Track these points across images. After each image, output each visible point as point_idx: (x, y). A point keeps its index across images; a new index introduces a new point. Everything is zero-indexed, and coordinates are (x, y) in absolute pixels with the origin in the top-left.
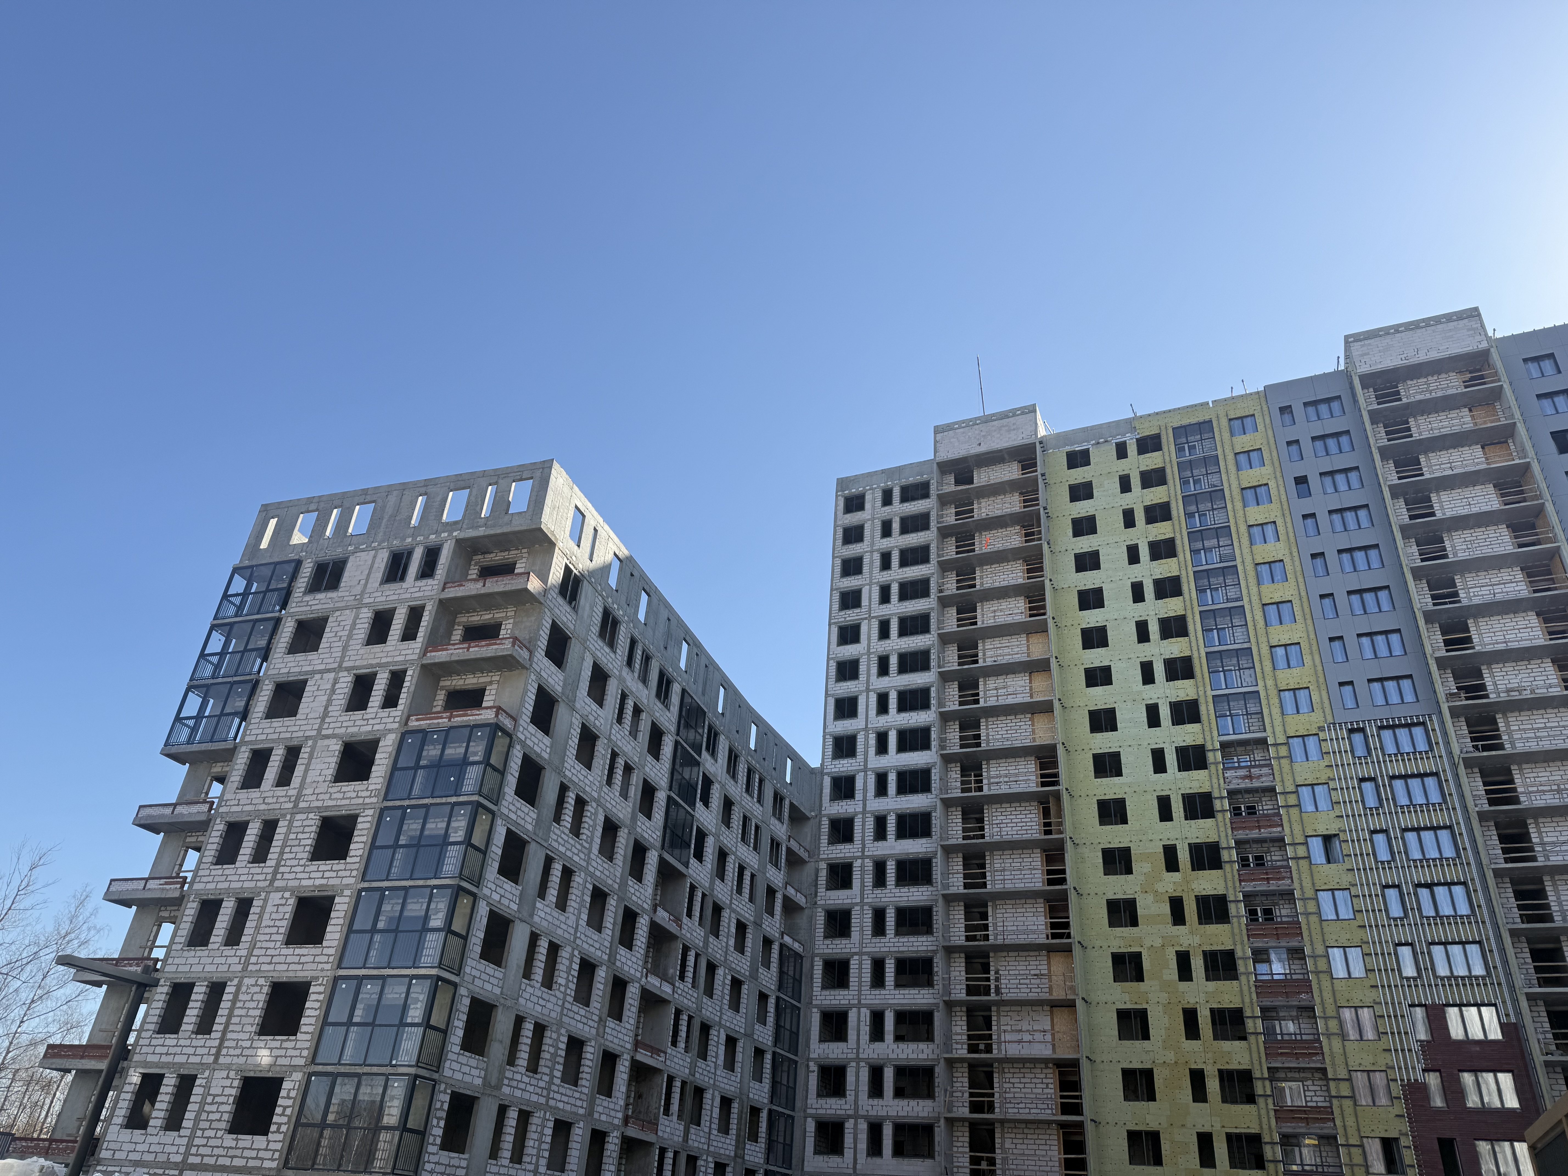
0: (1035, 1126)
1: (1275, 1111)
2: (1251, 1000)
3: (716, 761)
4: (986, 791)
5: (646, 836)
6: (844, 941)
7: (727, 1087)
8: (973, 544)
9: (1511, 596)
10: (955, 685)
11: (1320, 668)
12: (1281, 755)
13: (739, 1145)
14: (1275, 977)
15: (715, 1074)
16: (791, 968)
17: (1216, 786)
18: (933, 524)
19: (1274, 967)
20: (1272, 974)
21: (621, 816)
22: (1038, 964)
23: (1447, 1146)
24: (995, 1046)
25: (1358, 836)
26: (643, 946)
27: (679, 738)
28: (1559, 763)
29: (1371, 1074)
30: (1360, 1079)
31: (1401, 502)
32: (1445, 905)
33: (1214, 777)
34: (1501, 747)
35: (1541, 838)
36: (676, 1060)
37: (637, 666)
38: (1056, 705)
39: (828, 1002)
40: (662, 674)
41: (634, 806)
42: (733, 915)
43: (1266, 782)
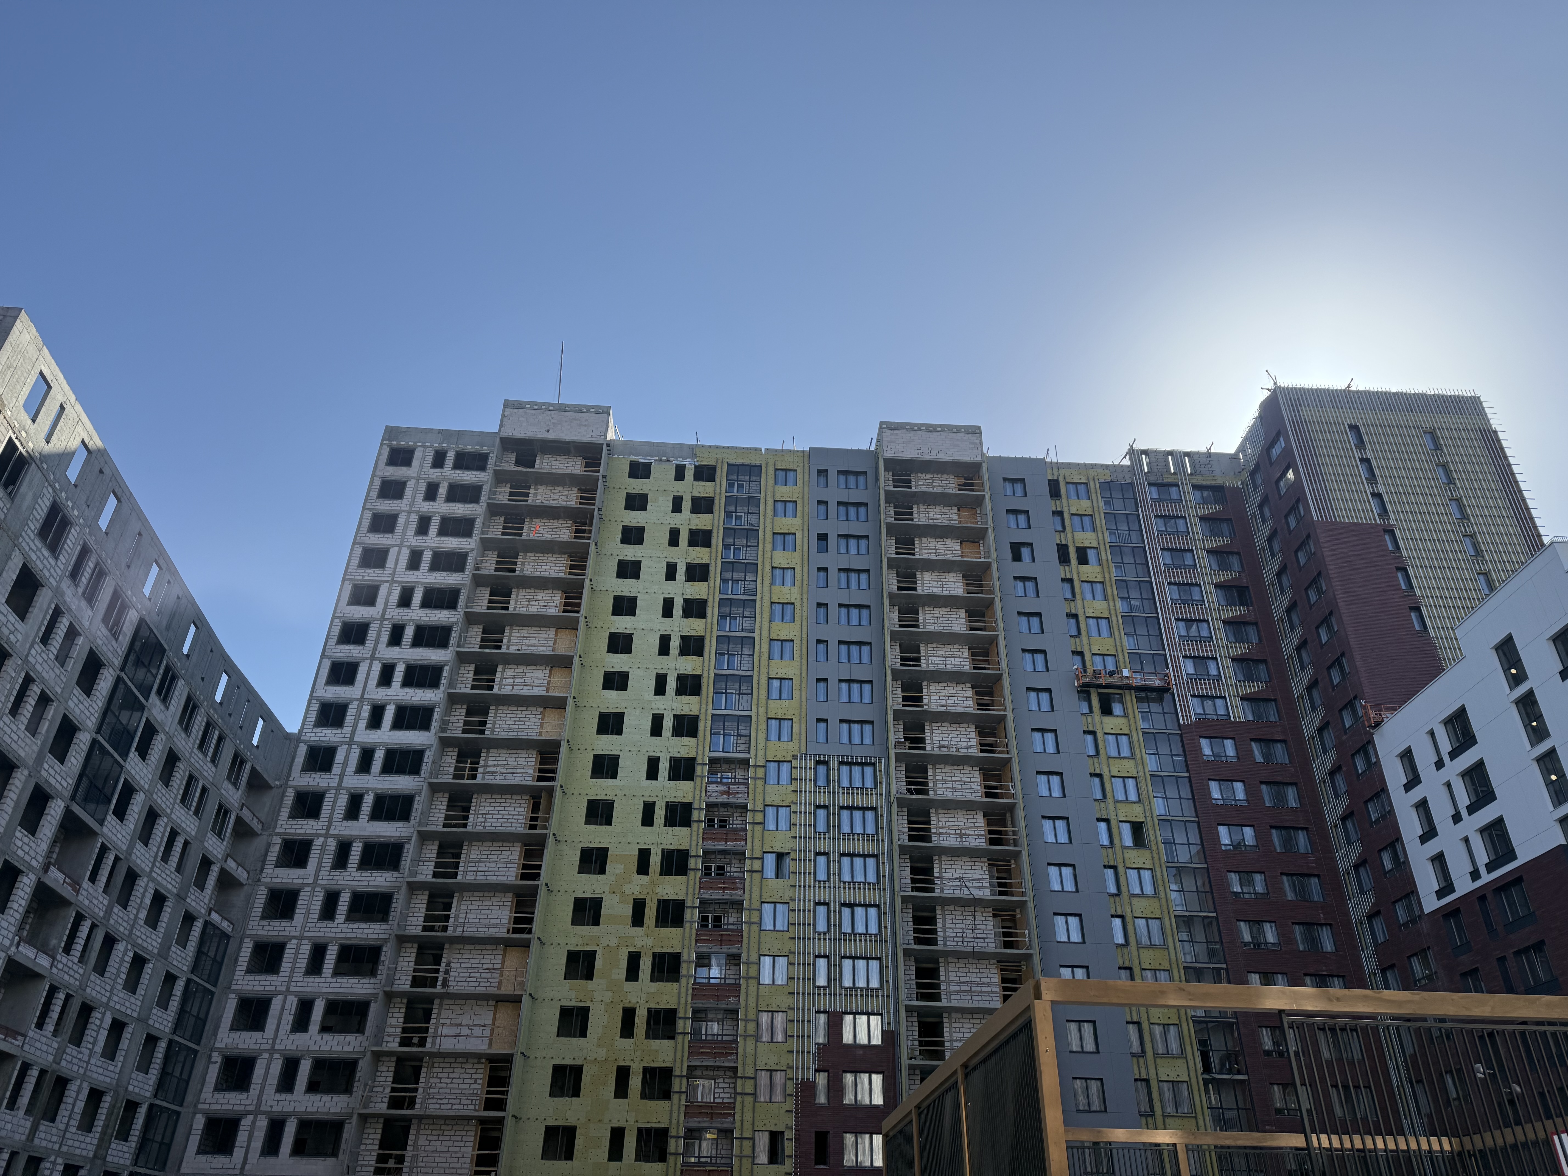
0: (454, 1122)
1: (686, 1106)
2: (686, 1001)
3: (167, 708)
4: (479, 780)
5: (52, 781)
6: (284, 923)
7: (101, 1078)
8: (522, 529)
9: (957, 669)
10: (472, 668)
11: (804, 704)
12: (758, 776)
13: (103, 1144)
14: (712, 981)
15: (88, 1063)
16: (213, 949)
17: (697, 797)
18: (484, 498)
19: (712, 971)
20: (709, 978)
21: (23, 754)
22: (492, 959)
23: (821, 1138)
24: (429, 1040)
25: (805, 856)
26: (21, 910)
27: (123, 674)
28: (965, 812)
29: (773, 1073)
30: (763, 1077)
31: (894, 574)
32: (860, 924)
33: (698, 788)
34: (926, 792)
35: (941, 873)
36: (38, 1045)
37: (84, 580)
38: (570, 702)
39: (250, 988)
40: (116, 595)
41: (43, 744)
42: (151, 885)
43: (740, 799)
